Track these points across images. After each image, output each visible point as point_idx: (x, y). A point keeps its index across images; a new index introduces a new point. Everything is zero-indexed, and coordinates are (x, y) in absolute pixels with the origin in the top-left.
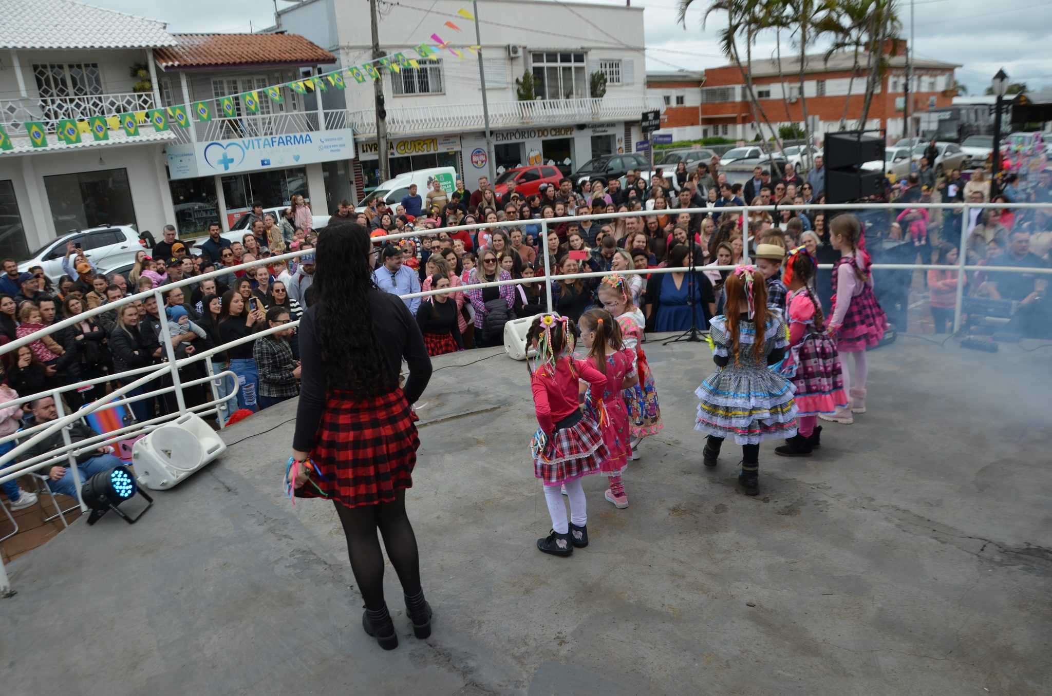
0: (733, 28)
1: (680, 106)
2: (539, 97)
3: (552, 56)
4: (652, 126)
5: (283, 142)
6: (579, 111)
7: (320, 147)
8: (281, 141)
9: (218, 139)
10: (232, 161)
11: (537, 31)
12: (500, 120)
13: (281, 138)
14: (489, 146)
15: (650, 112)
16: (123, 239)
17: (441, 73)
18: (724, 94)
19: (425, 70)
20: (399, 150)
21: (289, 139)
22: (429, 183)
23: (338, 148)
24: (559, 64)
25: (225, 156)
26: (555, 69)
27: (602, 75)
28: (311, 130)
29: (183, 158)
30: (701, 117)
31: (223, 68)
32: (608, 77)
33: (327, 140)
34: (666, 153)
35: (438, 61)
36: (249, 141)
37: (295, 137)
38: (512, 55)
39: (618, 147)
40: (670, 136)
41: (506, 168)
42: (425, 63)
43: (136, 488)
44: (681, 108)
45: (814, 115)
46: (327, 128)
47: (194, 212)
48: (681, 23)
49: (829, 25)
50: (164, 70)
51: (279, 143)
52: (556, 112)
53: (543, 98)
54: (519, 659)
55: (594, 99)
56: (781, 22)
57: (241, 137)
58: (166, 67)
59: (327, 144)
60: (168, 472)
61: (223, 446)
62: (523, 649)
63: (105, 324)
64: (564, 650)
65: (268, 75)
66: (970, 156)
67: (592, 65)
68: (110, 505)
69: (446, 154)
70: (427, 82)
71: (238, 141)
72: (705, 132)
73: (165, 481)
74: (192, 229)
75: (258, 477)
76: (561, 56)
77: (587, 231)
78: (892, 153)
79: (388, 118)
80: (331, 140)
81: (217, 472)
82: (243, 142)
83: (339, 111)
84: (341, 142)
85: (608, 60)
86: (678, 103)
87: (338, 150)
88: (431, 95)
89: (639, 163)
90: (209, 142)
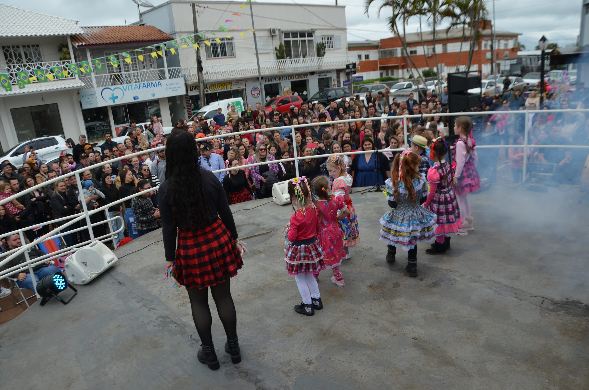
0: (395, 16)
1: (367, 60)
2: (288, 57)
3: (295, 34)
4: (352, 72)
5: (146, 86)
6: (311, 64)
7: (166, 88)
8: (144, 86)
9: (109, 85)
10: (117, 97)
11: (286, 21)
12: (267, 71)
13: (144, 84)
14: (261, 86)
15: (351, 64)
16: (56, 143)
17: (233, 45)
18: (391, 53)
19: (224, 44)
20: (211, 89)
21: (148, 84)
22: (228, 107)
23: (177, 89)
24: (299, 39)
25: (113, 95)
26: (297, 41)
27: (323, 44)
28: (161, 79)
29: (89, 97)
30: (379, 66)
31: (111, 45)
32: (327, 45)
33: (170, 84)
34: (360, 86)
35: (231, 39)
36: (126, 86)
37: (152, 83)
38: (272, 34)
39: (333, 84)
40: (362, 77)
41: (271, 97)
42: (224, 40)
43: (68, 284)
44: (368, 61)
45: (441, 63)
46: (170, 78)
47: (96, 127)
48: (366, 14)
49: (448, 13)
50: (77, 47)
51: (143, 87)
52: (298, 65)
53: (291, 58)
54: (286, 374)
55: (319, 58)
56: (421, 12)
57: (122, 84)
58: (78, 46)
59: (170, 86)
60: (85, 274)
61: (116, 259)
62: (288, 368)
63: (48, 192)
64: (311, 368)
66: (528, 84)
67: (317, 39)
68: (53, 294)
69: (237, 90)
70: (225, 50)
71: (120, 86)
72: (381, 74)
73: (84, 280)
74: (96, 137)
75: (136, 276)
76: (300, 34)
77: (317, 132)
78: (485, 83)
79: (204, 72)
80: (172, 84)
81: (113, 273)
82: (123, 87)
83: (177, 68)
84: (178, 85)
85: (326, 36)
86: (366, 58)
87: (177, 90)
88: (228, 58)
89: (345, 93)
90: (104, 87)
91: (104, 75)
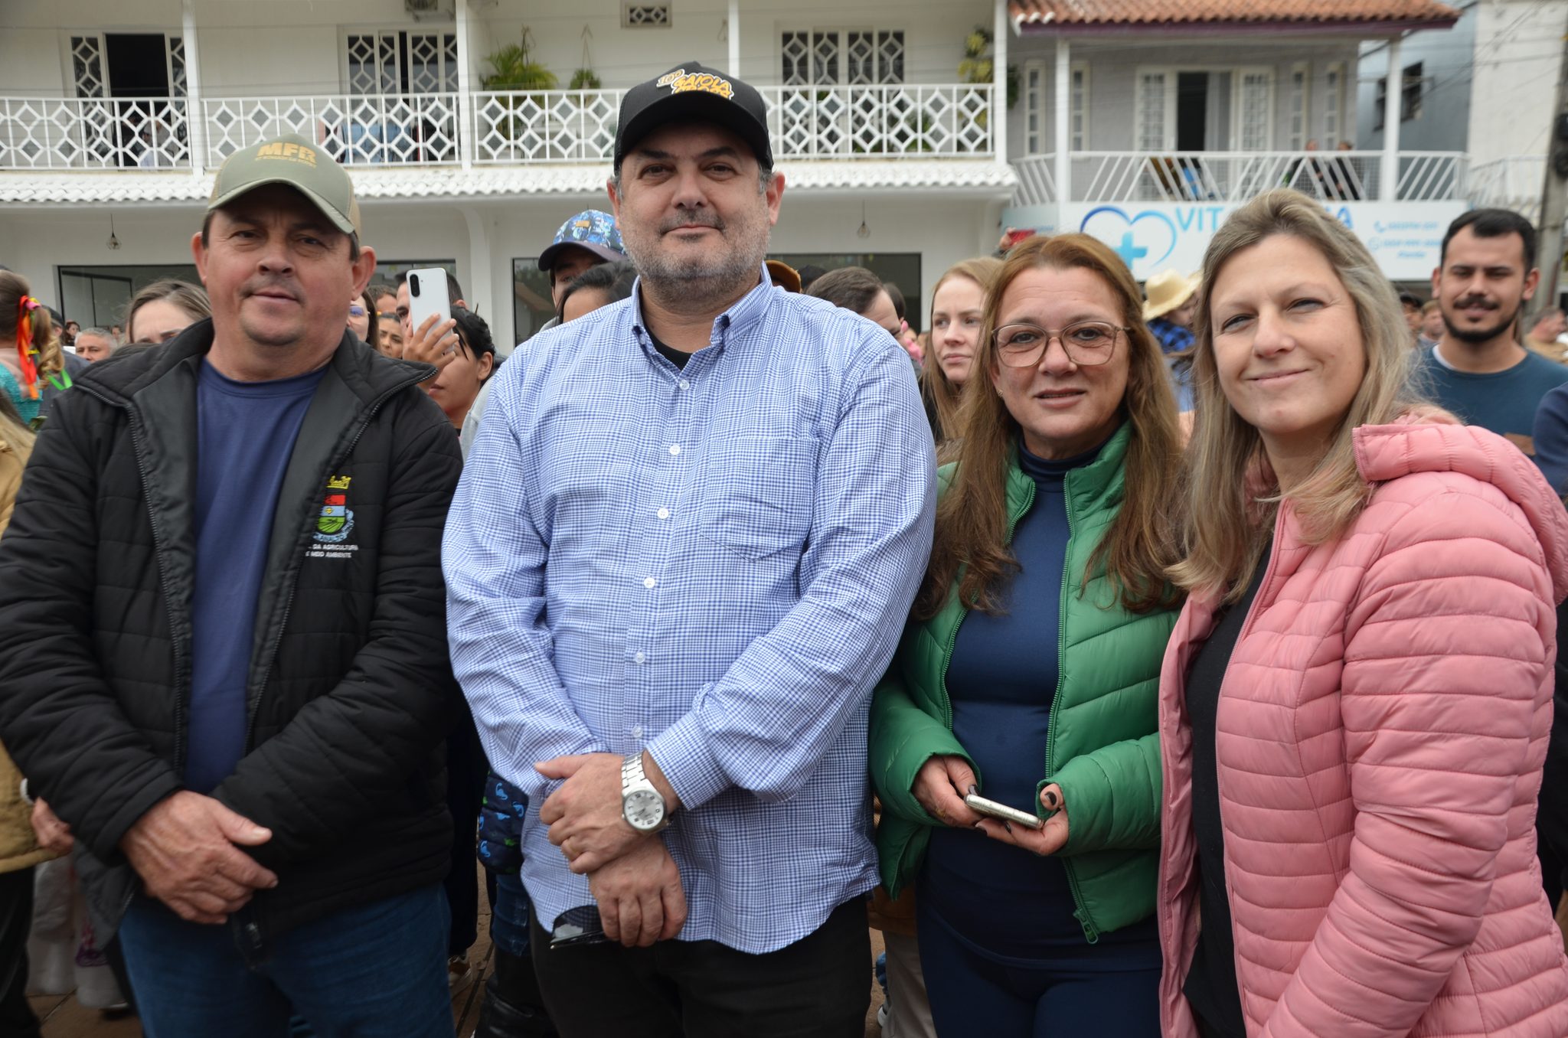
9: (1120, 198)
10: (1141, 253)
23: (1422, 248)
25: (1126, 239)
28: (1356, 197)
33: (1394, 226)
36: (1192, 212)
46: (1400, 196)
50: (1018, 31)
57: (1176, 199)
58: (1024, 24)
59: (1391, 236)
65: (1277, 69)
71: (1168, 208)
80: (1406, 228)
82: (1178, 212)
83: (1443, 155)
84: (1431, 235)
90: (1097, 204)
91: (1108, 154)
